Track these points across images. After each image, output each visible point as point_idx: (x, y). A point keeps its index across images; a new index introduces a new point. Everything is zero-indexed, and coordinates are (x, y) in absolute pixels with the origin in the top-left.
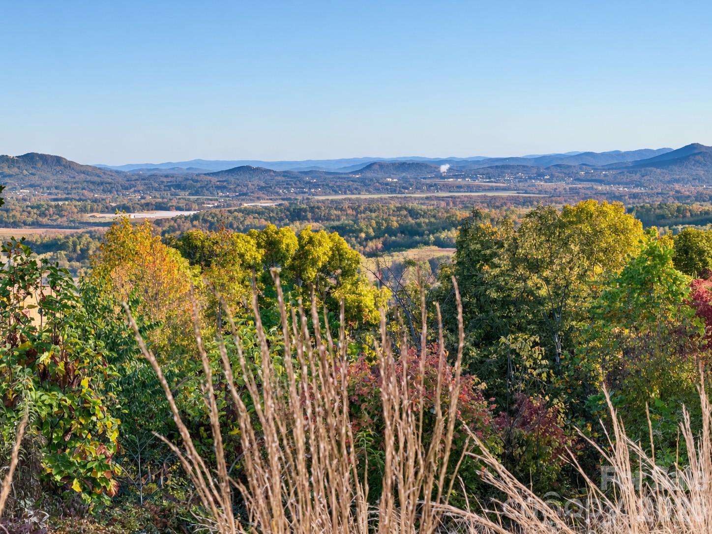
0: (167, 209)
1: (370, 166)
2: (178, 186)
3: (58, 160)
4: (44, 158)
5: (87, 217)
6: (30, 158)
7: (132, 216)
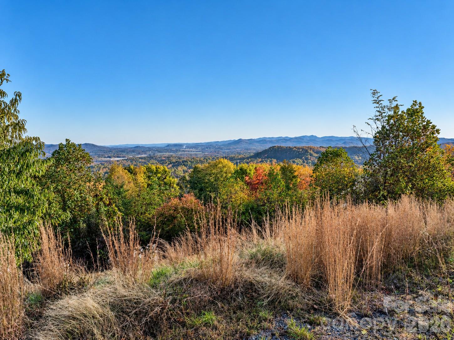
0: (120, 157)
1: (168, 145)
4: (89, 144)
5: (100, 159)
7: (112, 159)
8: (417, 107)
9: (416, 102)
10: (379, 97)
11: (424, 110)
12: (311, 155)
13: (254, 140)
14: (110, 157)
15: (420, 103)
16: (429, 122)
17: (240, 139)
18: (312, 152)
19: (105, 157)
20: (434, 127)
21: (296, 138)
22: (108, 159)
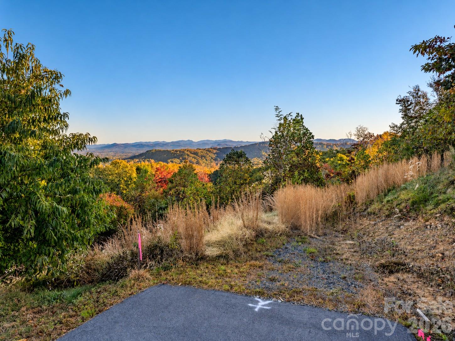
8: (299, 118)
9: (298, 114)
10: (280, 112)
11: (304, 120)
12: (188, 155)
13: (130, 144)
15: (301, 115)
16: (307, 130)
17: (115, 144)
18: (189, 153)
20: (311, 133)
21: (172, 142)
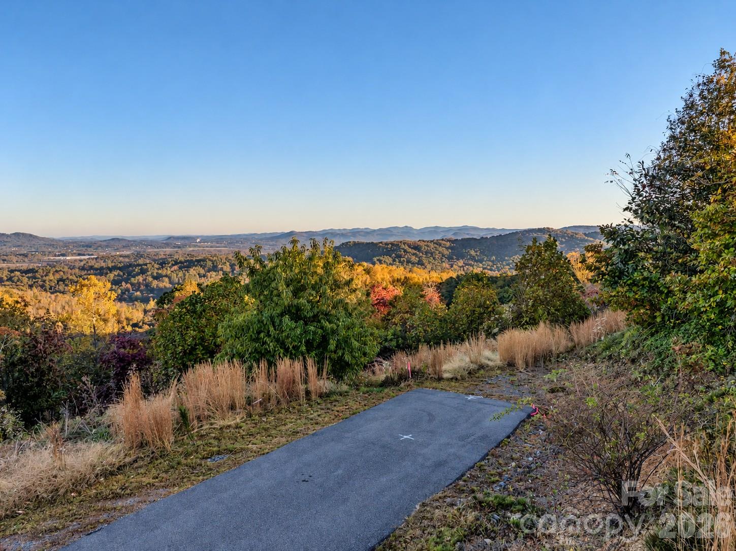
0: (84, 255)
1: (170, 238)
2: (87, 246)
3: (31, 235)
4: (23, 234)
5: (46, 258)
6: (17, 235)
7: (68, 258)
12: (405, 251)
14: (63, 255)
17: (293, 231)
19: (55, 256)
21: (380, 230)
22: (62, 258)
